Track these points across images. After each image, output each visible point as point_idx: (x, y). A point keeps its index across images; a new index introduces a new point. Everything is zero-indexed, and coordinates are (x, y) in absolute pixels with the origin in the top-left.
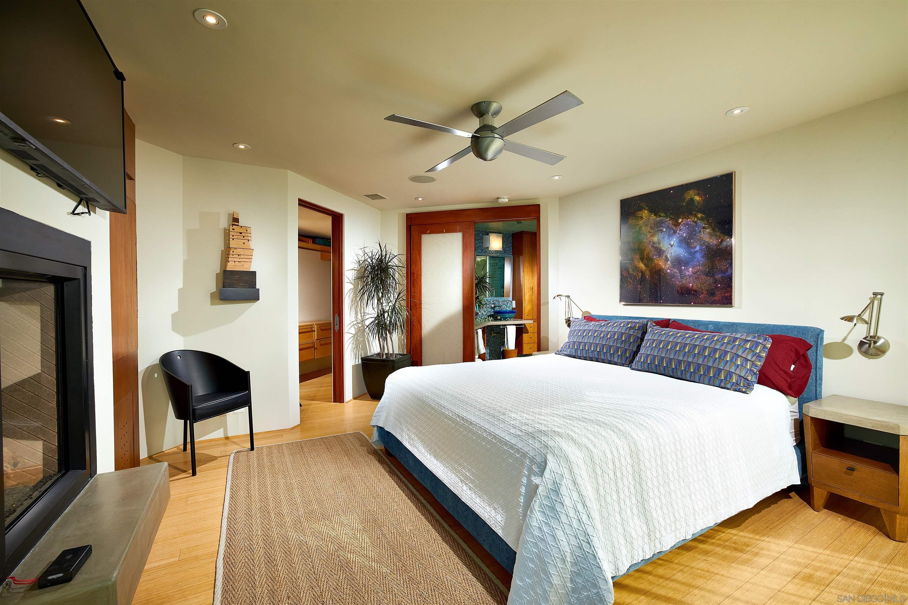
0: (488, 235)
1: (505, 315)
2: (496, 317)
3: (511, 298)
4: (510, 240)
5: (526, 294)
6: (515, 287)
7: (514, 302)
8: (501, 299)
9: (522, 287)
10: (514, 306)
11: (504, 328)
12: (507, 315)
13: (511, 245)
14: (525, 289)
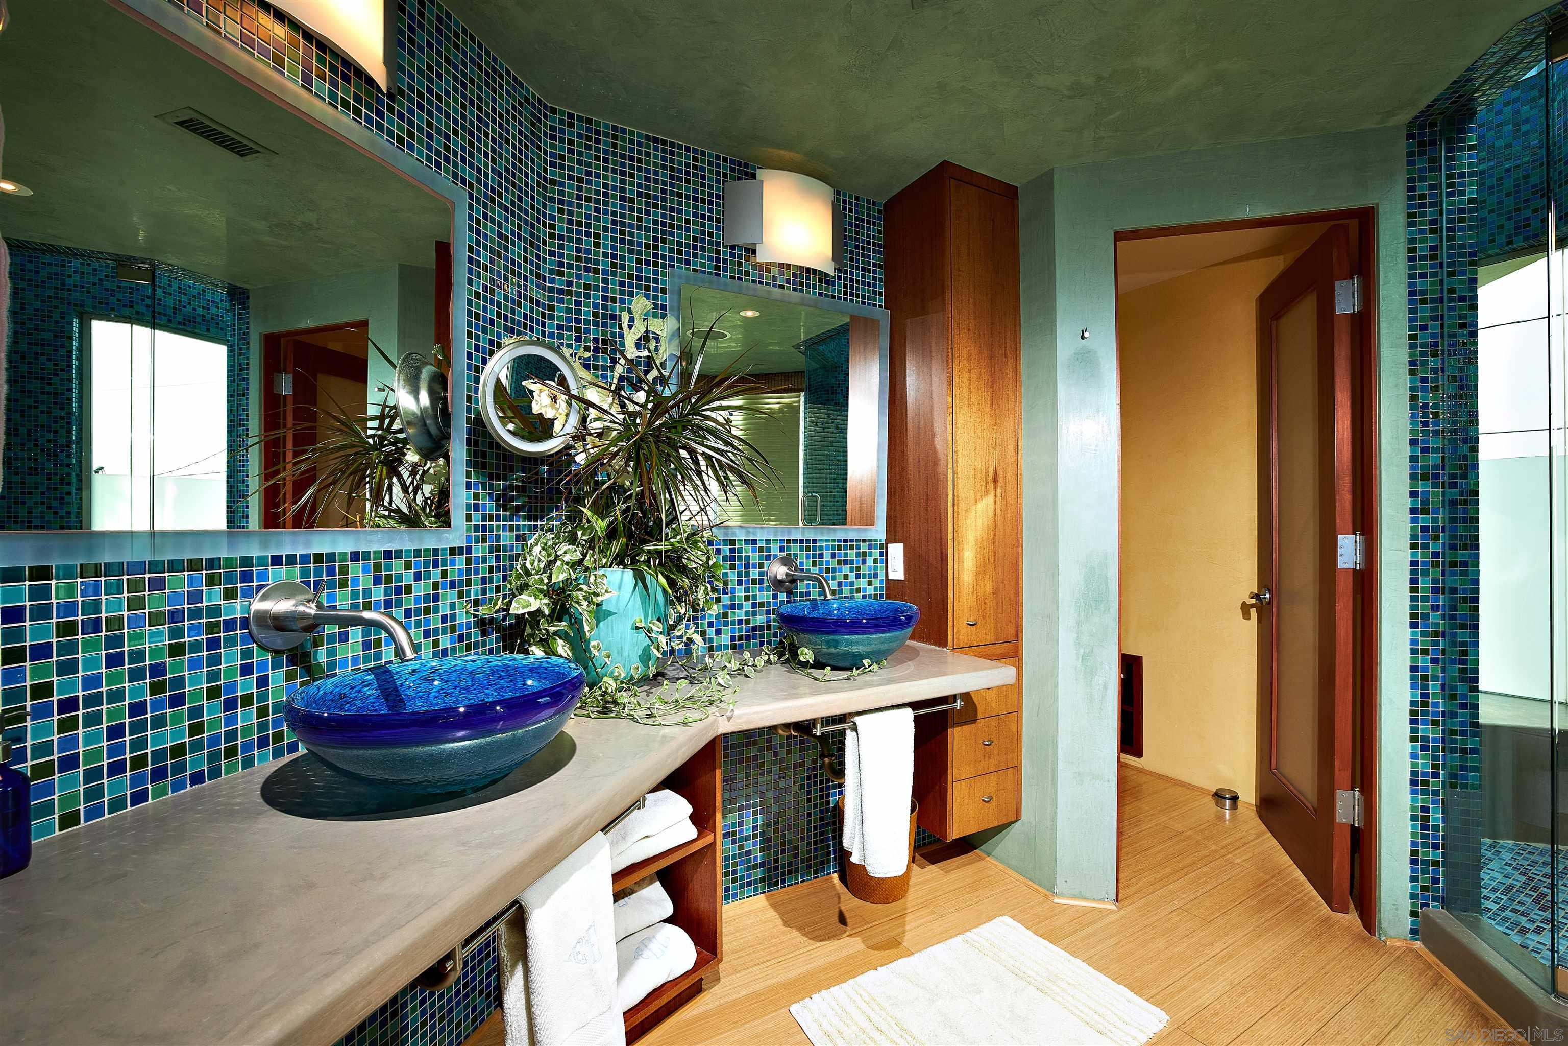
0: (754, 176)
1: (851, 643)
2: (794, 654)
3: (878, 531)
4: (876, 231)
5: (962, 506)
6: (903, 470)
7: (896, 551)
8: (828, 535)
9: (941, 469)
10: (897, 571)
11: (843, 733)
12: (858, 643)
13: (877, 258)
14: (961, 483)
